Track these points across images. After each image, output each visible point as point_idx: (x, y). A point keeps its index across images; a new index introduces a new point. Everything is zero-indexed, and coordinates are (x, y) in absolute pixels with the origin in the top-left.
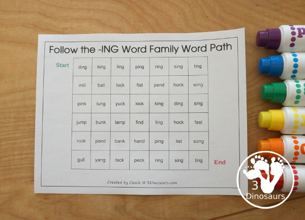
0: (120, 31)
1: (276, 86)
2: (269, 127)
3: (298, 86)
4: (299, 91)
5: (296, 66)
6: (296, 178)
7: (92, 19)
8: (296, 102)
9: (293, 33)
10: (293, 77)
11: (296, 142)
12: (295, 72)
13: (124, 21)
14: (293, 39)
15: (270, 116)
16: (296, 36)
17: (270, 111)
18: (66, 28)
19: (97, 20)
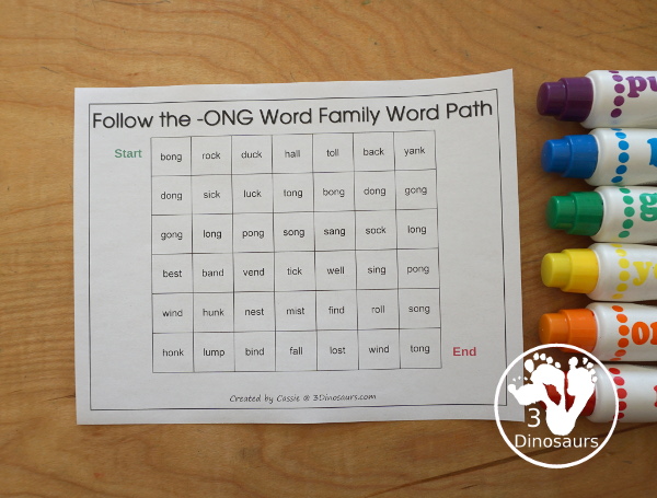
0: (249, 78)
1: (581, 200)
2: (565, 286)
3: (628, 200)
4: (629, 212)
5: (624, 158)
6: (622, 393)
7: (190, 55)
8: (624, 235)
9: (619, 88)
10: (617, 182)
11: (622, 319)
12: (621, 170)
13: (259, 58)
14: (619, 101)
15: (566, 264)
16: (625, 94)
17: (567, 251)
18: (136, 74)
19: (201, 57)
